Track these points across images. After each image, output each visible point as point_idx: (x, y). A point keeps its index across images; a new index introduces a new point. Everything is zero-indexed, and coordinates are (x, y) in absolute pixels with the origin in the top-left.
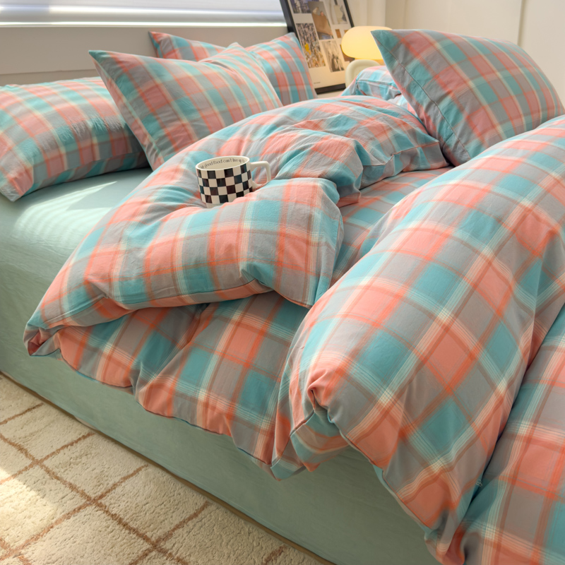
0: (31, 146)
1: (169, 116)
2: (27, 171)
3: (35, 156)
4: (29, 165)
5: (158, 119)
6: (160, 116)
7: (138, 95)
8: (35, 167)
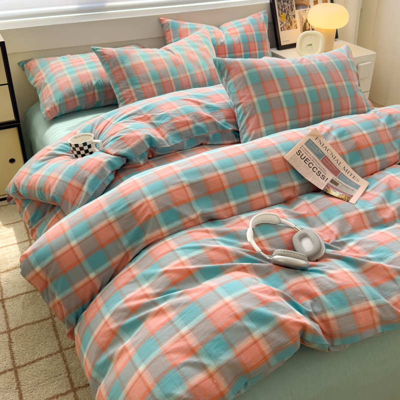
0: (60, 95)
1: (124, 85)
2: (55, 107)
3: (60, 100)
4: (57, 104)
5: (119, 86)
6: (121, 85)
7: (111, 73)
8: (59, 105)
